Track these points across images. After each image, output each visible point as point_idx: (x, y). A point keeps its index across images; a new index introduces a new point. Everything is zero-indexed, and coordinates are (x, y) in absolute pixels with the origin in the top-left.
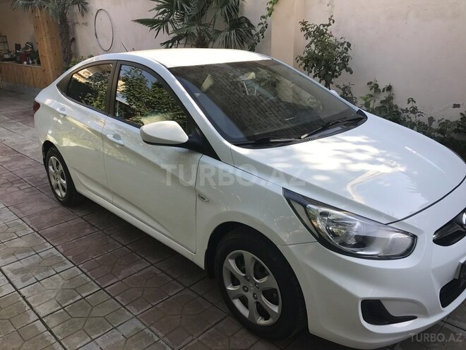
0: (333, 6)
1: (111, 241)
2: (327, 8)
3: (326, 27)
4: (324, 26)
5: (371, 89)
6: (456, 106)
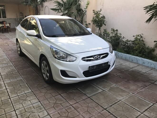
2: (102, 6)
3: (99, 12)
4: (99, 11)
5: (112, 30)
6: (134, 36)
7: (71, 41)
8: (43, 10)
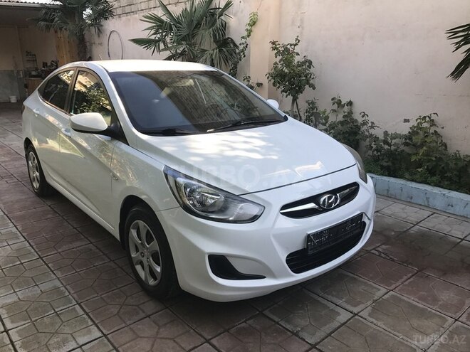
0: (303, 28)
1: (66, 224)
2: (298, 30)
3: (293, 47)
4: (291, 45)
5: (334, 104)
6: (406, 121)
7: (234, 149)
8: (101, 44)
